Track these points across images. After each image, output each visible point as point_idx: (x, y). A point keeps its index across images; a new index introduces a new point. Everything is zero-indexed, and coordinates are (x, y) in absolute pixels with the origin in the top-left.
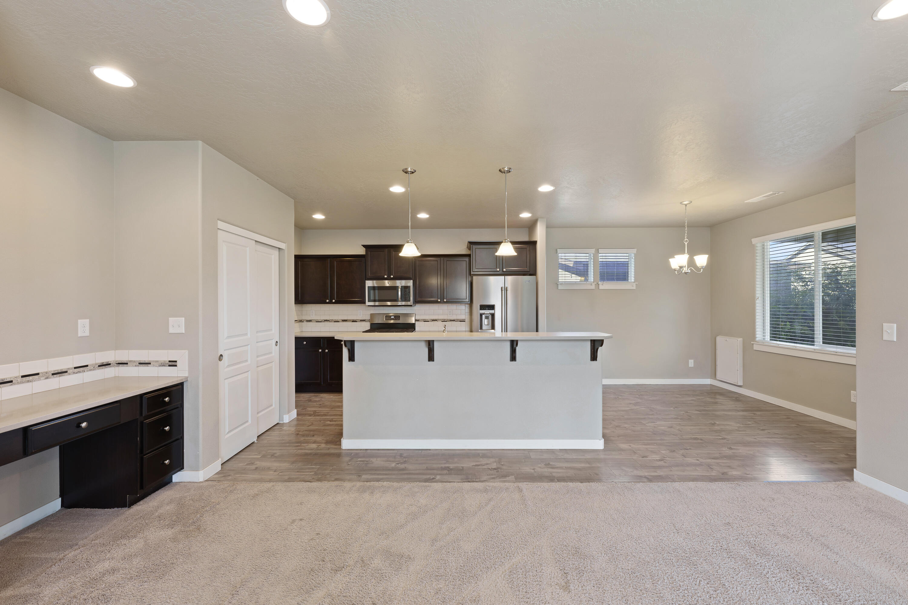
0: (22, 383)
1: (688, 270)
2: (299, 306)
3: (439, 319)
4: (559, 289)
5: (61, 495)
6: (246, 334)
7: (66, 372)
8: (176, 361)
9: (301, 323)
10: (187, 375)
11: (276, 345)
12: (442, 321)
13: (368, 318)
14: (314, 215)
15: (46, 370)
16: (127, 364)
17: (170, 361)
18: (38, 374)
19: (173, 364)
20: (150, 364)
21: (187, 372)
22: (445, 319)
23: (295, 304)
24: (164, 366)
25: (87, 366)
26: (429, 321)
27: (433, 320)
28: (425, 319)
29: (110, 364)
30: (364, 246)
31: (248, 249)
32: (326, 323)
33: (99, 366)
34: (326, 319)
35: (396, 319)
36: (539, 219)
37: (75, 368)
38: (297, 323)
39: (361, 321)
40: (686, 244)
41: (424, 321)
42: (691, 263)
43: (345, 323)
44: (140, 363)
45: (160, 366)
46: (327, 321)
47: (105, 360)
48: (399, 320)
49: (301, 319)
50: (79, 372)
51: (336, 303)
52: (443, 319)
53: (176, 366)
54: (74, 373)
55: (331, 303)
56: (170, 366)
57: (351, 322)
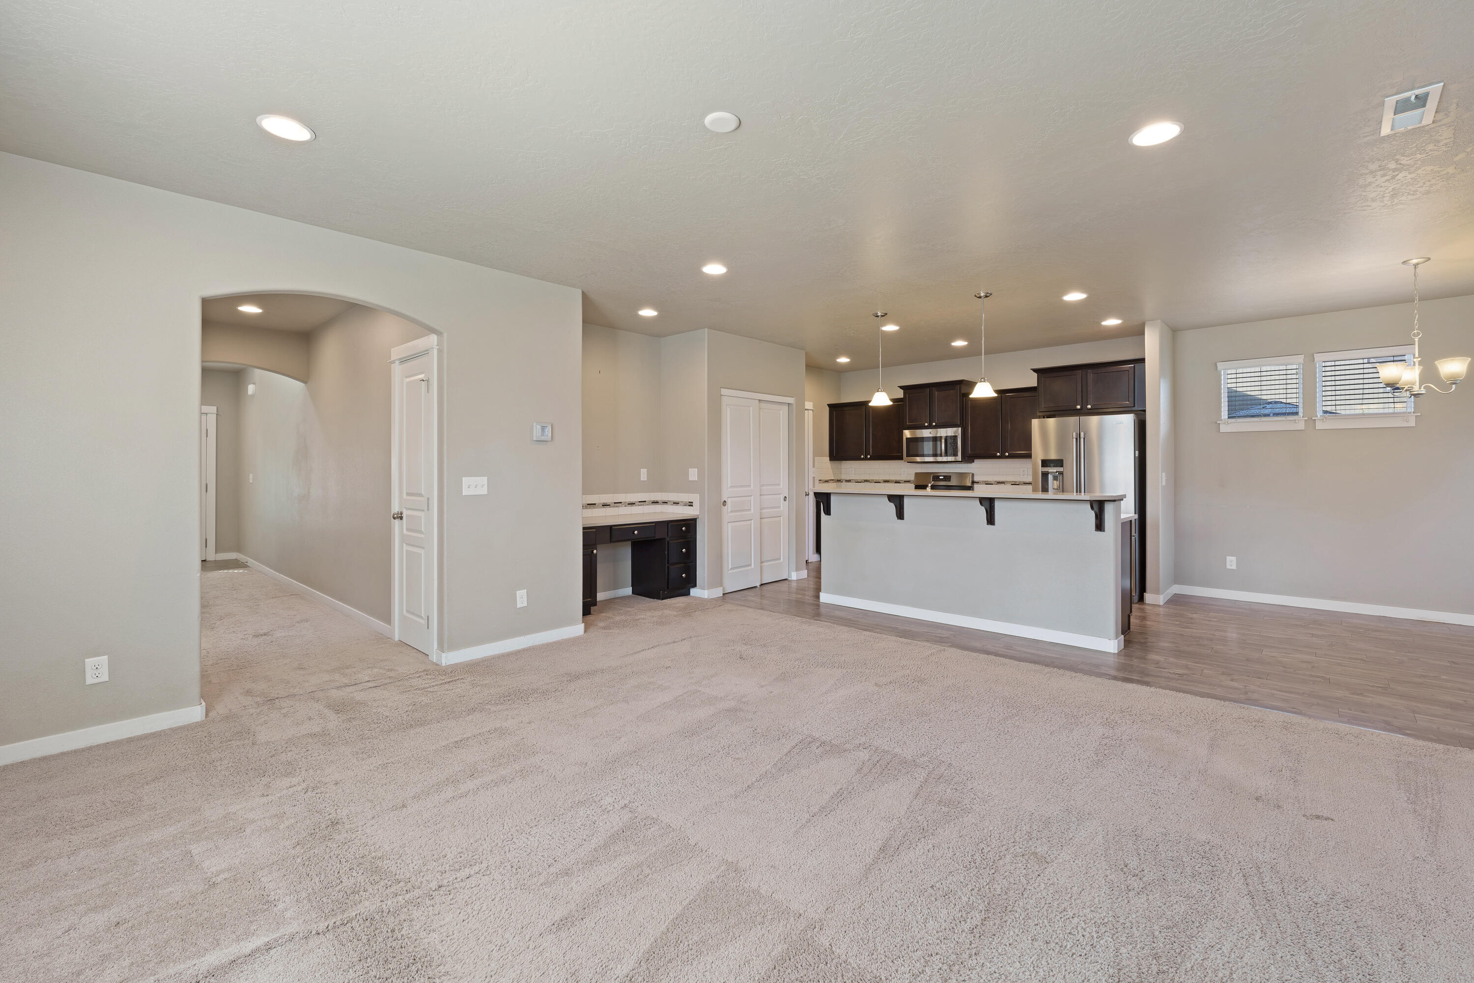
0: (614, 507)
1: (1420, 388)
2: (836, 463)
3: (1007, 481)
4: (1221, 432)
5: (633, 586)
6: (749, 486)
7: (635, 504)
8: (692, 502)
9: (839, 483)
10: (698, 514)
11: (785, 500)
12: (1012, 484)
13: (912, 478)
14: (838, 359)
15: (625, 501)
16: (667, 503)
17: (689, 502)
18: (621, 503)
19: (691, 504)
20: (678, 503)
21: (698, 511)
22: (1017, 482)
23: (830, 460)
24: (686, 505)
25: (645, 501)
26: (992, 484)
27: (999, 483)
28: (987, 481)
29: (658, 502)
30: (901, 387)
31: (751, 408)
32: (867, 484)
33: (652, 503)
34: (866, 479)
35: (945, 481)
36: (1146, 323)
37: (639, 502)
38: (833, 482)
39: (906, 482)
40: (1416, 340)
41: (986, 484)
42: (1429, 374)
43: (887, 484)
44: (674, 503)
45: (684, 505)
46: (866, 481)
47: (655, 499)
48: (950, 481)
49: (839, 478)
50: (641, 505)
51: (872, 459)
52: (1012, 482)
53: (692, 506)
54: (639, 505)
55: (866, 459)
56: (689, 506)
57: (894, 484)
